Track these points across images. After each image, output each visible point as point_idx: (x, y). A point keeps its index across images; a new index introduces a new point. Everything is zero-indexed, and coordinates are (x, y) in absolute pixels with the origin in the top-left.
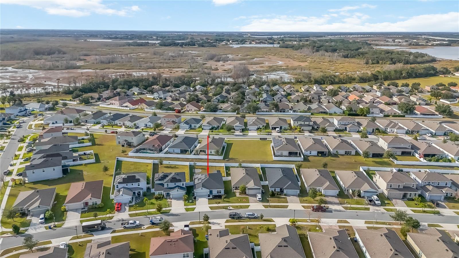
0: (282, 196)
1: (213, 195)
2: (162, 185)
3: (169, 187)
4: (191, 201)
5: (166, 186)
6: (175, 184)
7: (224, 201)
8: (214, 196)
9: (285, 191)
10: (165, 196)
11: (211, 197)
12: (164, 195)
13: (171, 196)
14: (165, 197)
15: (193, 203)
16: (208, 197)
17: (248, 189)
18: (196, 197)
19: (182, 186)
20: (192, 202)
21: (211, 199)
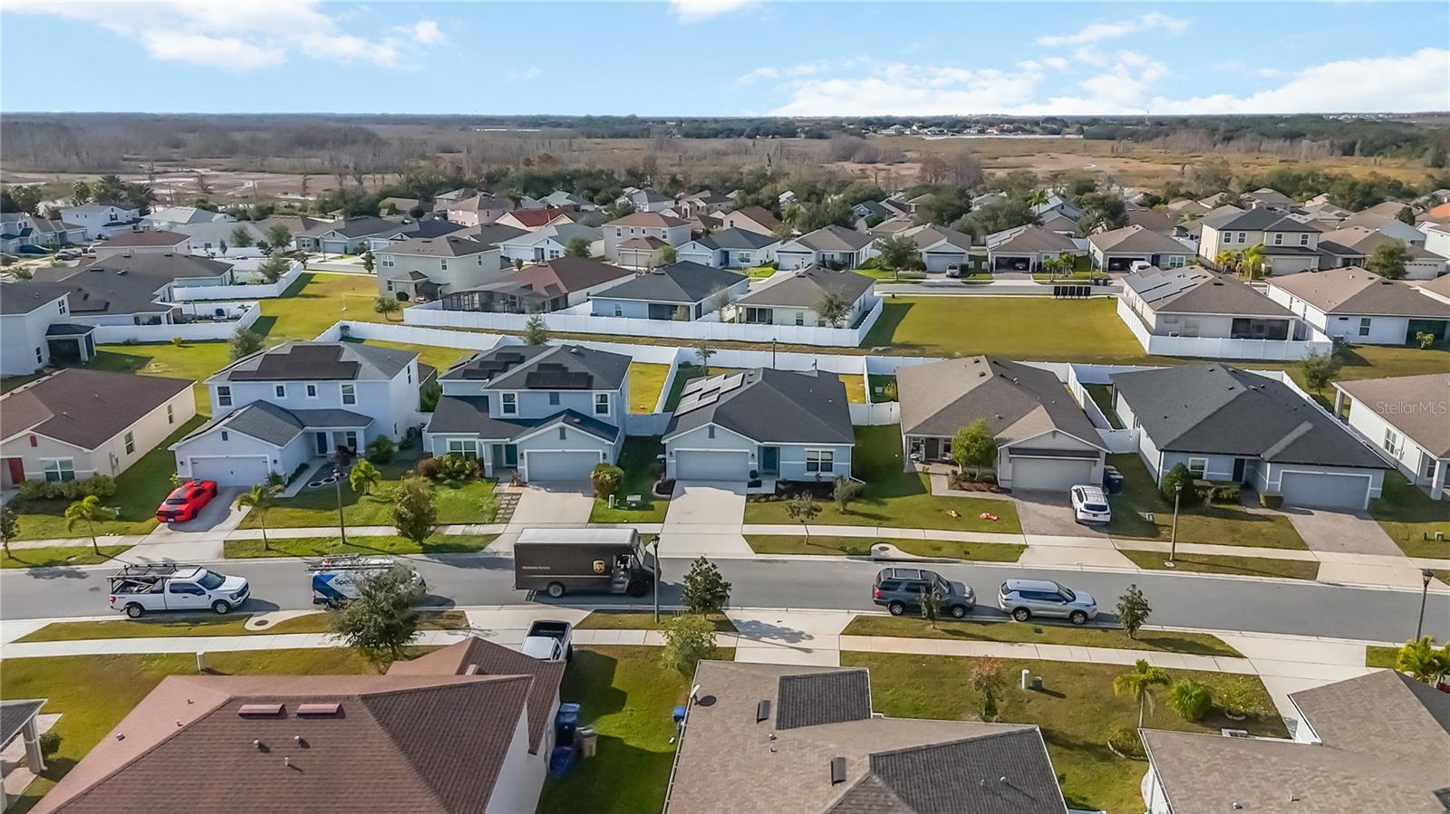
0: (1250, 511)
1: (782, 477)
2: (481, 403)
3: (516, 415)
4: (638, 498)
5: (497, 410)
6: (554, 400)
7: (852, 513)
8: (784, 482)
9: (1271, 478)
10: (488, 464)
11: (768, 487)
12: (481, 462)
13: (523, 466)
14: (489, 473)
15: (652, 508)
16: (751, 485)
17: (1012, 450)
18: (672, 482)
19: (595, 415)
20: (642, 506)
21: (767, 496)
